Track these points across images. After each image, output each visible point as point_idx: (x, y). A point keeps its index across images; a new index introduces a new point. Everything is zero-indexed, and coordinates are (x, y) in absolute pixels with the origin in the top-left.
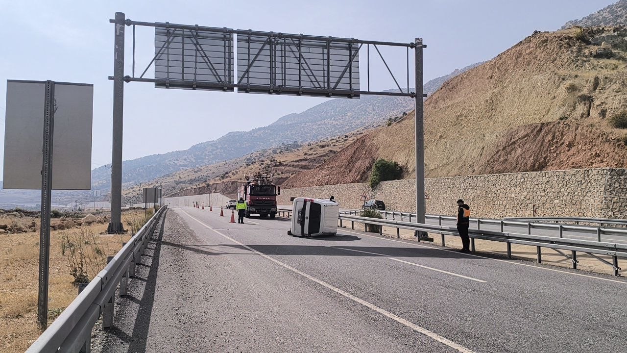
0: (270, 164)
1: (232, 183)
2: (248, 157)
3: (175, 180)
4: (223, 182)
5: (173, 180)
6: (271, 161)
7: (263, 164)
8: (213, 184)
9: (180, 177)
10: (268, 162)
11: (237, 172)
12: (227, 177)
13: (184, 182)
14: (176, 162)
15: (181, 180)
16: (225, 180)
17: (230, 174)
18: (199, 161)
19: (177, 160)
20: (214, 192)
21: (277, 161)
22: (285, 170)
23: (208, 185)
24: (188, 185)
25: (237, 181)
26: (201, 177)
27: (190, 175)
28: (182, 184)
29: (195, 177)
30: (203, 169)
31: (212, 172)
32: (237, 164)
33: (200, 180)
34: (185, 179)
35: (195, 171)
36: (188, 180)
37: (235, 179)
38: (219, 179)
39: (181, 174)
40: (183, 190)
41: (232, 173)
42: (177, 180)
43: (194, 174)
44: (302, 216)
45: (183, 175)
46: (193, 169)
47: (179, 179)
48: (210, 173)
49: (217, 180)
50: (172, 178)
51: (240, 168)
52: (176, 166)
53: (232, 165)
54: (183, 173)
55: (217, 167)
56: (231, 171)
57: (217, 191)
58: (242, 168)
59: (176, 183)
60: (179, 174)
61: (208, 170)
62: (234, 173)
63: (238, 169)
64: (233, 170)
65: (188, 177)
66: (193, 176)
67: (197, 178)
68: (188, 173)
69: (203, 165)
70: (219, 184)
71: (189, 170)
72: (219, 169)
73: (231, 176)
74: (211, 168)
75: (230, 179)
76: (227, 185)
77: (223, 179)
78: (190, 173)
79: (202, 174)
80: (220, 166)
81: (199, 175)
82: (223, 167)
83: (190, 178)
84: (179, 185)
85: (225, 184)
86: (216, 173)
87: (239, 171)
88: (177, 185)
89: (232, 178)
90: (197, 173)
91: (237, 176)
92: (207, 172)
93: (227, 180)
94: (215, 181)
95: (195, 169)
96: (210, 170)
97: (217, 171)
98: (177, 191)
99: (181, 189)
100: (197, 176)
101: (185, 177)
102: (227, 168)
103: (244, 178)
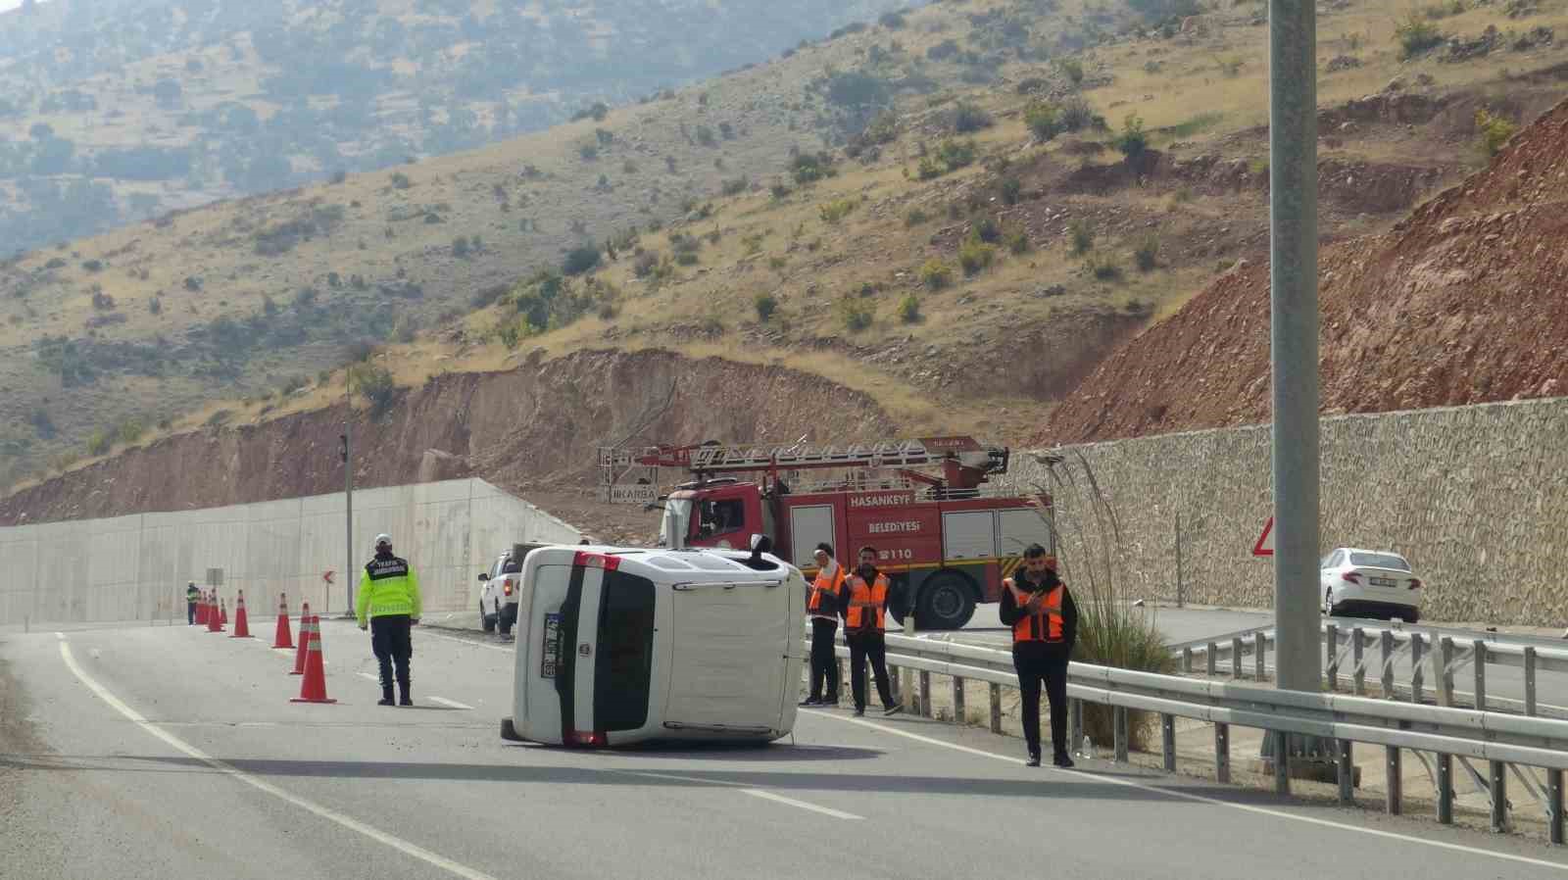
0: (1034, 164)
1: (623, 375)
2: (845, 67)
3: (54, 332)
4: (534, 359)
5: (27, 333)
6: (1046, 131)
7: (959, 159)
8: (437, 384)
9: (102, 301)
10: (1011, 136)
11: (687, 252)
12: (582, 306)
13: (151, 359)
14: (67, 126)
15: (111, 334)
16: (555, 342)
17: (618, 273)
18: (318, 104)
19: (76, 103)
20: (444, 473)
21: (1100, 124)
22: (1179, 226)
23: (386, 398)
24: (193, 388)
25: (677, 354)
26: (325, 296)
27: (215, 272)
28: (126, 373)
29: (263, 293)
30: (348, 204)
31: (449, 242)
32: (729, 142)
33: (314, 330)
34: (159, 317)
35: (268, 227)
36: (189, 336)
37: (658, 325)
38: (497, 325)
39: (113, 261)
40: (134, 438)
41: (638, 260)
42: (68, 335)
43: (255, 260)
44: (562, 639)
45: (139, 273)
46: (243, 203)
47: (87, 325)
48: (428, 253)
49: (479, 335)
50: (15, 307)
51: (725, 206)
52: (65, 175)
53: (671, 161)
54: (134, 256)
55: (505, 183)
56: (631, 237)
57: (467, 461)
58: (749, 198)
59: (57, 372)
60: (93, 267)
61: (406, 218)
62: (661, 261)
63: (704, 214)
64: (655, 227)
65: (189, 294)
66: (245, 283)
67: (280, 310)
68: (188, 250)
69: (351, 154)
70: (495, 380)
71: (202, 212)
72: (523, 205)
73: (619, 292)
74: (442, 191)
75: (609, 331)
76: (572, 388)
77: (537, 328)
78: (211, 256)
79: (337, 269)
80: (531, 173)
81: (310, 272)
82: (567, 186)
83: (208, 311)
84: (98, 385)
85: (558, 380)
86: (487, 252)
87: (706, 236)
88: (66, 393)
89: (622, 323)
90: (283, 250)
91: (681, 289)
92: (397, 246)
93: (579, 341)
94: (458, 349)
95: (266, 203)
96: (432, 219)
97: (498, 231)
98: (74, 459)
99: (114, 434)
100: (286, 290)
101: (154, 299)
102: (604, 195)
103: (752, 315)
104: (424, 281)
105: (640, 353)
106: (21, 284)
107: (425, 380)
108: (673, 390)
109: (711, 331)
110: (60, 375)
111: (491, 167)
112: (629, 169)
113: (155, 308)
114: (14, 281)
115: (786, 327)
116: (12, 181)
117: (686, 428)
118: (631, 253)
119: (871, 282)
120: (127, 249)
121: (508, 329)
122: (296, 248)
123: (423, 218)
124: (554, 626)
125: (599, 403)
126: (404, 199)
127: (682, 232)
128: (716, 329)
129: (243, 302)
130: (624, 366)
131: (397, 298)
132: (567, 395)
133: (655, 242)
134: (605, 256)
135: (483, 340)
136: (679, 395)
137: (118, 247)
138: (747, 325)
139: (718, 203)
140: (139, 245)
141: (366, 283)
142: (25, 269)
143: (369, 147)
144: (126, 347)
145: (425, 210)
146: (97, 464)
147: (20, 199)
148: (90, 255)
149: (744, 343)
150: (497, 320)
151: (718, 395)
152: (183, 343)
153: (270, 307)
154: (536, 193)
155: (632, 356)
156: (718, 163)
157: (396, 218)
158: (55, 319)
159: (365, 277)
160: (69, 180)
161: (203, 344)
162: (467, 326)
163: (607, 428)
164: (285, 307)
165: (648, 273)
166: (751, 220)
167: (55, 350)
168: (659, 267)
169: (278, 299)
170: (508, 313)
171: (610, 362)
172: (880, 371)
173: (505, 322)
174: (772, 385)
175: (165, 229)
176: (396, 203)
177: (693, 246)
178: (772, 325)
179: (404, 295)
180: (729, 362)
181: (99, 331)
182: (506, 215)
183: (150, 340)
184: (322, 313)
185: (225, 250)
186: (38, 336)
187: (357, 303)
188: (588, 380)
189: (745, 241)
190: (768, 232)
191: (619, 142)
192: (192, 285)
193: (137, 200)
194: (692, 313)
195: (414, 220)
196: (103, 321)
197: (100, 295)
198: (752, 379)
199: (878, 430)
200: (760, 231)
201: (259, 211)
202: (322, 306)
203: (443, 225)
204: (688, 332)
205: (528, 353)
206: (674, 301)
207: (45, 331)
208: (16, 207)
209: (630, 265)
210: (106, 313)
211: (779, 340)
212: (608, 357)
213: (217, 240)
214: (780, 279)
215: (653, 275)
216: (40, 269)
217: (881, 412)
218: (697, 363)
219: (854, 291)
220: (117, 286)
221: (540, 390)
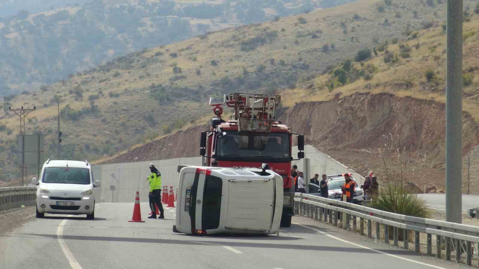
1: (372, 104)
3: (156, 83)
4: (337, 95)
5: (146, 83)
8: (299, 106)
9: (177, 70)
11: (406, 53)
12: (359, 74)
13: (196, 94)
15: (181, 84)
16: (346, 90)
17: (377, 61)
25: (394, 95)
26: (269, 68)
27: (224, 58)
28: (186, 100)
29: (243, 67)
30: (280, 30)
31: (321, 46)
32: (440, 5)
33: (264, 83)
34: (199, 77)
35: (246, 39)
36: (212, 85)
37: (387, 83)
38: (326, 82)
39: (182, 53)
40: (181, 127)
41: (386, 55)
42: (162, 83)
43: (241, 53)
44: (192, 198)
45: (192, 58)
46: (237, 29)
47: (170, 80)
48: (312, 51)
49: (319, 86)
50: (142, 72)
51: (423, 33)
52: (170, 16)
53: (415, 13)
54: (191, 51)
55: (346, 22)
56: (385, 46)
57: (309, 138)
58: (433, 30)
59: (157, 99)
60: (174, 55)
61: (304, 36)
62: (395, 56)
63: (415, 37)
64: (395, 42)
65: (212, 67)
66: (236, 63)
67: (250, 74)
68: (213, 49)
69: (290, 8)
70: (322, 105)
71: (220, 33)
72: (353, 31)
73: (377, 68)
74: (319, 25)
75: (367, 85)
76: (352, 109)
77: (342, 83)
78: (223, 51)
79: (275, 57)
80: (356, 17)
81: (263, 58)
82: (372, 23)
83: (220, 75)
84: (174, 105)
85: (346, 105)
86: (336, 50)
87: (414, 46)
88: (161, 108)
89: (373, 82)
90: (253, 49)
91: (398, 68)
92: (300, 48)
93: (355, 89)
94: (311, 92)
95: (246, 29)
96: (315, 37)
97: (342, 42)
98: (158, 135)
99: (173, 126)
100: (252, 66)
101: (198, 69)
102: (386, 27)
103: (424, 79)
104: (310, 63)
105: (378, 94)
106: (144, 62)
107: (294, 105)
108: (391, 110)
109: (407, 86)
110: (159, 101)
111: (340, 15)
112: (398, 16)
113: (198, 73)
114: (141, 61)
115: (437, 84)
116: (149, 18)
117: (396, 125)
118: (383, 52)
119: (474, 66)
120: (188, 48)
121: (330, 84)
122: (258, 49)
123: (311, 36)
124: (189, 194)
125: (362, 115)
126: (303, 28)
127: (405, 44)
128: (409, 85)
129: (235, 71)
130: (372, 99)
131: (298, 70)
132: (349, 111)
133: (393, 48)
134: (373, 54)
135: (321, 88)
136: (394, 112)
137: (185, 47)
138: (422, 83)
139: (421, 32)
140: (193, 47)
141: (286, 63)
142: (146, 56)
143: (298, 5)
144: (186, 89)
145: (312, 33)
146: (166, 137)
147: (152, 26)
148: (173, 51)
149: (420, 91)
150: (327, 80)
151: (409, 112)
152: (208, 88)
153: (246, 73)
154: (358, 26)
155: (376, 95)
156: (435, 14)
157: (299, 36)
158: (157, 77)
159: (286, 61)
160: (172, 18)
161: (217, 88)
162: (315, 83)
163: (365, 125)
164: (252, 73)
165: (389, 61)
166: (433, 39)
167: (157, 90)
168: (394, 59)
169: (249, 70)
170: (331, 77)
171: (367, 98)
172: (473, 103)
173: (330, 81)
174: (430, 108)
175: (204, 40)
176: (300, 30)
177: (409, 50)
178: (432, 84)
179: (302, 68)
180: (414, 99)
181: (175, 83)
182: (346, 35)
183: (195, 86)
184: (268, 76)
185: (228, 49)
186: (150, 84)
187: (282, 71)
188: (358, 105)
189: (429, 48)
190: (439, 44)
191: (394, 4)
192: (214, 63)
193: (200, 26)
194: (401, 78)
195: (307, 37)
196: (177, 78)
197: (176, 67)
198: (422, 105)
199: (471, 127)
200: (435, 44)
201: (244, 33)
202: (267, 73)
203: (319, 39)
204: (399, 86)
205: (335, 94)
206: (395, 73)
207: (153, 82)
208: (150, 30)
209: (382, 57)
210: (179, 75)
211: (434, 89)
212: (366, 96)
213: (225, 45)
214: (437, 65)
215: (391, 62)
216: (152, 57)
217: (473, 120)
218: (400, 99)
219: (466, 70)
220: (184, 64)
221: (339, 109)
